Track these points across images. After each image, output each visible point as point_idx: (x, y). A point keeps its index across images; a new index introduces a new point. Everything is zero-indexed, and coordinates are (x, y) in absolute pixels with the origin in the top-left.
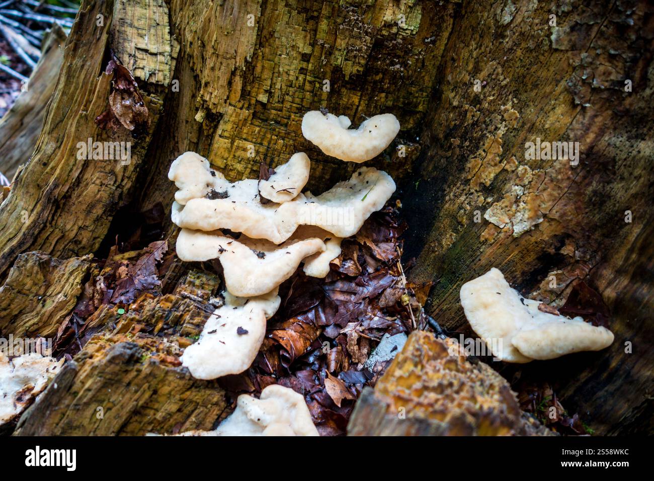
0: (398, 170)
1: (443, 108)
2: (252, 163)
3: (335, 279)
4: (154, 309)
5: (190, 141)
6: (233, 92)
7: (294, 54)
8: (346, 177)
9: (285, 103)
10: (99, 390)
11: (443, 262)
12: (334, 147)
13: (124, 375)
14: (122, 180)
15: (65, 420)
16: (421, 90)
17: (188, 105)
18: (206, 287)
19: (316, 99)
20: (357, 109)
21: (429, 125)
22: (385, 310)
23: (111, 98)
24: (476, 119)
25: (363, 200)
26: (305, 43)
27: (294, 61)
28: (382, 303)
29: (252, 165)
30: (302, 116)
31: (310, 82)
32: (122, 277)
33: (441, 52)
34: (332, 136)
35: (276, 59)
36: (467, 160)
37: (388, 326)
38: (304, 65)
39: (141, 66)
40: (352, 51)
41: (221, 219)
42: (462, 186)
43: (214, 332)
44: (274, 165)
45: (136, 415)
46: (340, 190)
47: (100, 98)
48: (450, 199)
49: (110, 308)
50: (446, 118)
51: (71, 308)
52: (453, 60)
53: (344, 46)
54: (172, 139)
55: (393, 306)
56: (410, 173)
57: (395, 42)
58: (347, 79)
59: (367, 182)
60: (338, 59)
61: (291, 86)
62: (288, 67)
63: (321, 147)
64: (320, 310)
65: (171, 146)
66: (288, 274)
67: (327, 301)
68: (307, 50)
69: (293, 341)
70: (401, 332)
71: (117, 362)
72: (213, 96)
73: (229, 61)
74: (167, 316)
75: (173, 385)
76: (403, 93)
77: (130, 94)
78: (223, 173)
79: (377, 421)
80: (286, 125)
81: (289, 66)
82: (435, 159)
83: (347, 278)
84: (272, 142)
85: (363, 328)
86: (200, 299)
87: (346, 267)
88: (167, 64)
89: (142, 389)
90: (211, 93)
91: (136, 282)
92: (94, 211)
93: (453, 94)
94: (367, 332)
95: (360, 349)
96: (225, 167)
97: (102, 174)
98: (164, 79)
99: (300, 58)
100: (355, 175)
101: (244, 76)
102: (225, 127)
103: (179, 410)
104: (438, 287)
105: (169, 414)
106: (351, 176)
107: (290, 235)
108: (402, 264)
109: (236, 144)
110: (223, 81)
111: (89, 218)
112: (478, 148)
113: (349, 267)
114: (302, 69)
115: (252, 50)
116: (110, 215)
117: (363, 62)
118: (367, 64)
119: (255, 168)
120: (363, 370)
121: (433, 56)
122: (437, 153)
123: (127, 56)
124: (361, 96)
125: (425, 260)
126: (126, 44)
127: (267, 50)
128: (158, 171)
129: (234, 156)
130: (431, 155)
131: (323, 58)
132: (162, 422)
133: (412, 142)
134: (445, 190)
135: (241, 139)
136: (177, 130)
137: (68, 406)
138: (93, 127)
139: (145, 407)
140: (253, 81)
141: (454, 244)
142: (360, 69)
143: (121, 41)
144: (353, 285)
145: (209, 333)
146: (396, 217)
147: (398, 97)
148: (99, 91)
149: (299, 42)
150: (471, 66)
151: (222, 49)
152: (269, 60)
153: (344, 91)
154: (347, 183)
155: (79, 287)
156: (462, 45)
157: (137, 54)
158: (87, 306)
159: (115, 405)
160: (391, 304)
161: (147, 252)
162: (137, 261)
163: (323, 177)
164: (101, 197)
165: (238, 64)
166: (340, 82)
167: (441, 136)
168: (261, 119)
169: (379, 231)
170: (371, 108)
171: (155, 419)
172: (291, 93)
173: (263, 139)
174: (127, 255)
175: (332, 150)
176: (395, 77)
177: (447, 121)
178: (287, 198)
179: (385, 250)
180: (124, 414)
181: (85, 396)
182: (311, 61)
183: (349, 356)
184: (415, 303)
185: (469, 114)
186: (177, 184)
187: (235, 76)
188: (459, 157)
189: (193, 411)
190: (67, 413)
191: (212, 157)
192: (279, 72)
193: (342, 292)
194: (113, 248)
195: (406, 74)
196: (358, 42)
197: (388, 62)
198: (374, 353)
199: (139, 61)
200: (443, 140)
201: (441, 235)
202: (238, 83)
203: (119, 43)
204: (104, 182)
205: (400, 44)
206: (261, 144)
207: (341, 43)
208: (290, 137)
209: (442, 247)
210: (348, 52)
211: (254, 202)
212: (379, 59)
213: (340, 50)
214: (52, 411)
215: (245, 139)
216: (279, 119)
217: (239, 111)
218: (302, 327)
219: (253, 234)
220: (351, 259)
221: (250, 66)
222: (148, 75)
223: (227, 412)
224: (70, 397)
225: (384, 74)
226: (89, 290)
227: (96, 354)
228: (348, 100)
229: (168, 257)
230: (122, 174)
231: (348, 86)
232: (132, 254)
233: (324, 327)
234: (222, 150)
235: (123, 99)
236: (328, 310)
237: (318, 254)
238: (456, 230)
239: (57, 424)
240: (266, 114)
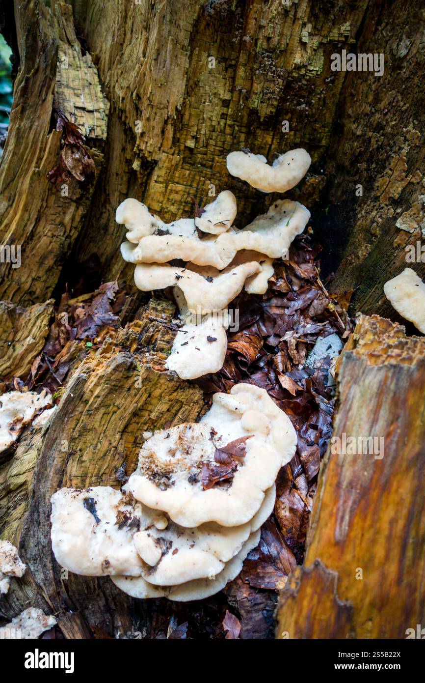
0: (307, 200)
1: (347, 139)
2: (183, 204)
3: (270, 297)
4: (127, 333)
5: (120, 193)
6: (165, 140)
7: (216, 100)
8: (263, 211)
9: (209, 147)
10: (106, 396)
11: (362, 271)
12: (261, 179)
13: (125, 381)
14: (70, 231)
15: (80, 425)
16: (324, 126)
17: (119, 159)
18: (167, 311)
19: (235, 141)
20: (270, 148)
21: (333, 157)
22: (315, 319)
23: (63, 153)
24: (380, 143)
25: (287, 225)
26: (225, 90)
27: (216, 108)
28: (311, 312)
29: (184, 206)
30: (225, 158)
31: (230, 126)
32: (81, 317)
33: (339, 90)
34: (257, 171)
35: (201, 107)
36: (375, 180)
37: (320, 330)
38: (225, 110)
39: (81, 123)
40: (267, 94)
41: (173, 250)
42: (372, 203)
43: (186, 343)
44: (203, 204)
45: (135, 416)
46: (261, 221)
47: (51, 154)
48: (362, 217)
49: (79, 343)
50: (349, 147)
51: (40, 348)
52: (352, 95)
53: (259, 89)
54: (103, 193)
55: (322, 314)
56: (317, 202)
57: (300, 84)
58: (262, 120)
59: (285, 212)
60: (255, 102)
61: (214, 131)
62: (210, 114)
63: (249, 182)
64: (261, 324)
65: (102, 199)
66: (237, 291)
67: (265, 316)
68: (227, 96)
69: (246, 349)
70: (333, 333)
71: (120, 369)
72: (149, 144)
73: (162, 111)
74: (139, 338)
75: (164, 387)
76: (308, 130)
77: (78, 149)
78: (159, 216)
79: (361, 371)
80: (211, 167)
81: (212, 112)
82: (344, 184)
83: (281, 295)
84: (201, 183)
85: (299, 335)
86: (165, 321)
87: (278, 285)
88: (103, 119)
89: (140, 392)
90: (147, 143)
91: (96, 319)
92: (46, 262)
93: (355, 126)
94: (303, 337)
95: (298, 352)
96: (161, 210)
97: (53, 226)
98: (103, 134)
99: (220, 104)
100: (272, 208)
101: (174, 125)
102: (159, 173)
103: (168, 410)
104: (358, 293)
105: (162, 413)
106: (268, 209)
107: (230, 260)
108: (321, 280)
109: (169, 188)
110: (158, 130)
111: (41, 269)
112: (384, 168)
113: (281, 285)
114: (223, 114)
115: (182, 99)
116: (60, 265)
117: (275, 103)
118: (278, 106)
119: (186, 209)
120: (304, 369)
121: (333, 95)
122: (344, 180)
123: (69, 114)
124: (274, 135)
125: (344, 272)
126: (66, 104)
127: (193, 99)
128: (91, 224)
129: (168, 199)
130: (338, 183)
131: (241, 102)
132: (156, 421)
133: (318, 175)
134: (356, 210)
135: (174, 182)
136: (108, 183)
137: (81, 413)
138: (45, 182)
139: (142, 409)
140: (182, 129)
141: (370, 254)
142: (272, 111)
143: (61, 101)
144: (285, 300)
145: (182, 345)
146: (308, 243)
147: (305, 134)
148: (50, 148)
149: (219, 90)
150: (371, 98)
151: (156, 100)
152: (195, 108)
153: (259, 132)
154: (265, 215)
155: (47, 328)
156: (360, 81)
157: (76, 113)
158: (54, 345)
159: (119, 408)
160: (320, 312)
161: (99, 293)
162: (91, 302)
163: (245, 212)
164: (53, 248)
165: (170, 114)
166: (255, 124)
167: (347, 164)
168: (190, 164)
169: (299, 255)
170: (282, 145)
171: (150, 418)
172: (214, 137)
173: (192, 182)
174: (81, 298)
175: (259, 183)
176: (301, 116)
177: (351, 150)
178: (223, 229)
179: (305, 270)
180: (127, 415)
181: (95, 403)
182: (231, 106)
183: (291, 359)
184: (340, 310)
185: (373, 140)
186: (128, 226)
187: (167, 125)
188: (367, 179)
189: (179, 410)
190: (82, 418)
191: (149, 202)
192: (203, 119)
193: (277, 307)
194: (64, 295)
195: (311, 113)
196: (272, 85)
197: (295, 102)
198: (312, 353)
199: (79, 119)
200: (349, 166)
201: (356, 248)
202: (170, 129)
203: (59, 103)
204: (55, 234)
205: (305, 85)
206: (191, 186)
207: (257, 87)
208: (215, 177)
209: (359, 258)
210: (263, 95)
211: (193, 237)
212: (287, 100)
213: (257, 93)
214: (69, 418)
215: (177, 183)
216: (204, 162)
217: (171, 156)
218: (250, 338)
219: (201, 262)
220: (282, 278)
221: (180, 114)
222: (88, 131)
223: (205, 410)
224: (82, 405)
225: (292, 114)
226: (55, 330)
227: (97, 368)
228: (263, 140)
229: (119, 295)
230: (70, 224)
231: (262, 127)
232: (86, 297)
233: (266, 338)
234: (158, 194)
235: (73, 153)
236: (267, 324)
237: (255, 275)
238: (371, 242)
239: (74, 429)
240: (193, 158)
